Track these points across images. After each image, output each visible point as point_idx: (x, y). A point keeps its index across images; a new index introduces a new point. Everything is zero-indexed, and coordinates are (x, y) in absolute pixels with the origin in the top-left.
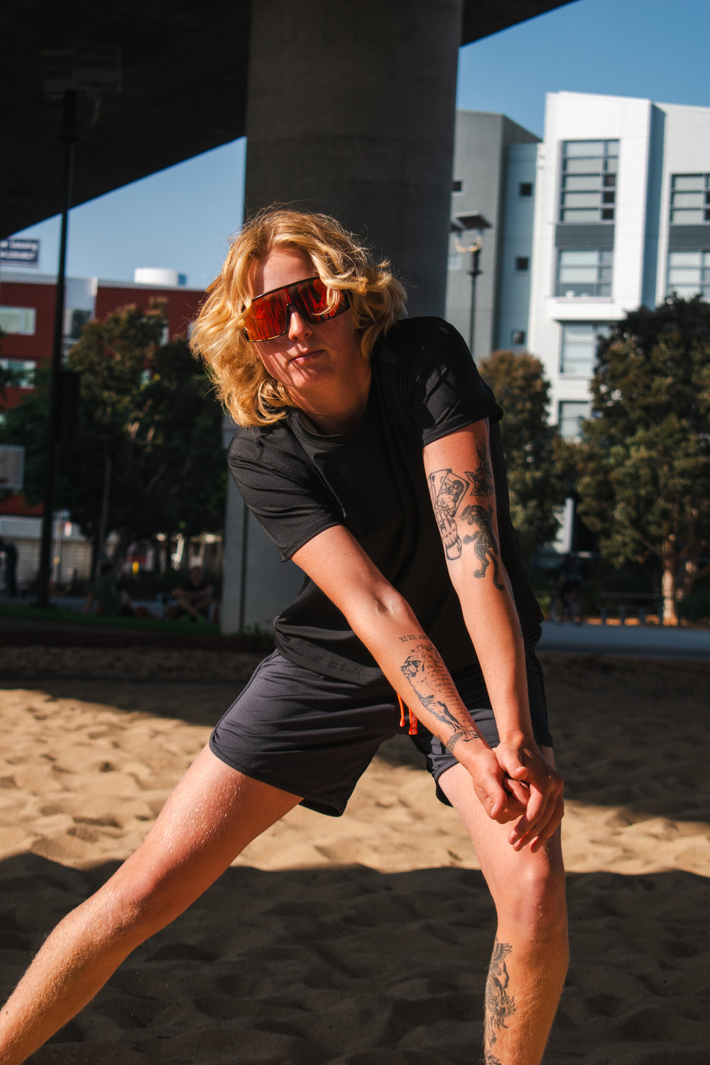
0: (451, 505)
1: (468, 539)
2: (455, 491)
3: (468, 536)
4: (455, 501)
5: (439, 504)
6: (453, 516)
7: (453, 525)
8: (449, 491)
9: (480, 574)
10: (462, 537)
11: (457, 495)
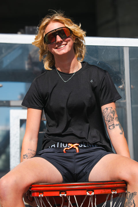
0: (113, 116)
1: (117, 125)
2: (113, 113)
3: (117, 124)
4: (113, 115)
5: (109, 116)
6: (113, 119)
7: (113, 121)
8: (112, 113)
9: (121, 134)
10: (115, 124)
11: (114, 114)
